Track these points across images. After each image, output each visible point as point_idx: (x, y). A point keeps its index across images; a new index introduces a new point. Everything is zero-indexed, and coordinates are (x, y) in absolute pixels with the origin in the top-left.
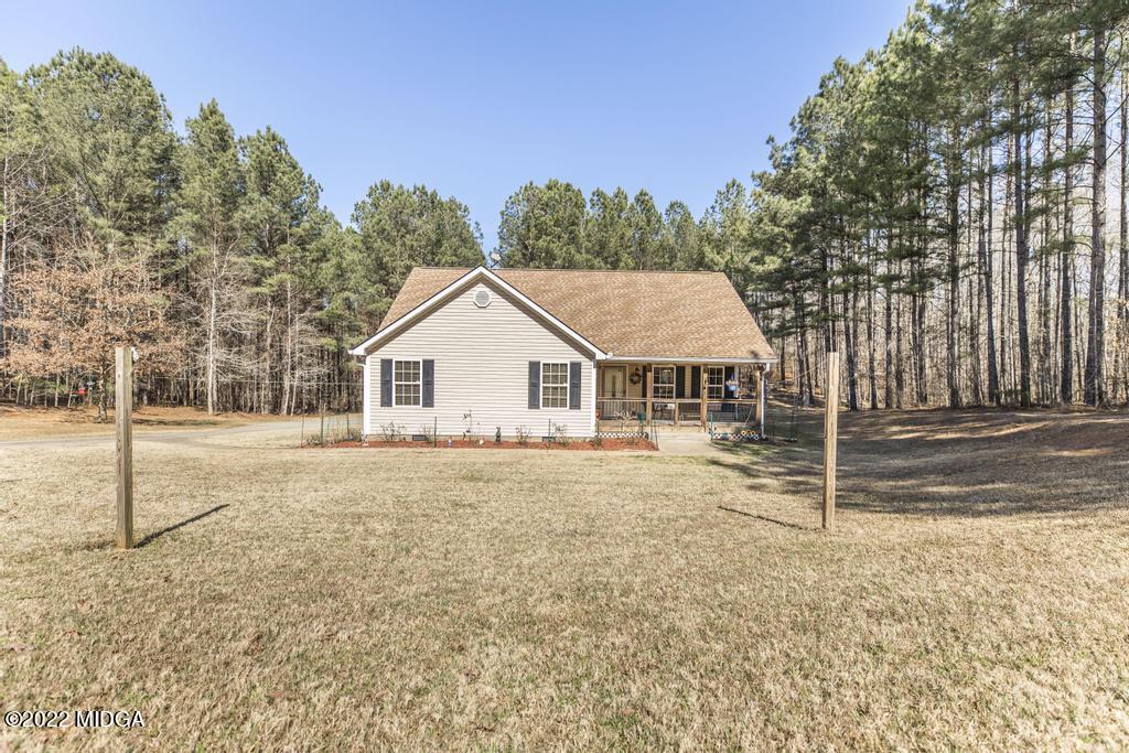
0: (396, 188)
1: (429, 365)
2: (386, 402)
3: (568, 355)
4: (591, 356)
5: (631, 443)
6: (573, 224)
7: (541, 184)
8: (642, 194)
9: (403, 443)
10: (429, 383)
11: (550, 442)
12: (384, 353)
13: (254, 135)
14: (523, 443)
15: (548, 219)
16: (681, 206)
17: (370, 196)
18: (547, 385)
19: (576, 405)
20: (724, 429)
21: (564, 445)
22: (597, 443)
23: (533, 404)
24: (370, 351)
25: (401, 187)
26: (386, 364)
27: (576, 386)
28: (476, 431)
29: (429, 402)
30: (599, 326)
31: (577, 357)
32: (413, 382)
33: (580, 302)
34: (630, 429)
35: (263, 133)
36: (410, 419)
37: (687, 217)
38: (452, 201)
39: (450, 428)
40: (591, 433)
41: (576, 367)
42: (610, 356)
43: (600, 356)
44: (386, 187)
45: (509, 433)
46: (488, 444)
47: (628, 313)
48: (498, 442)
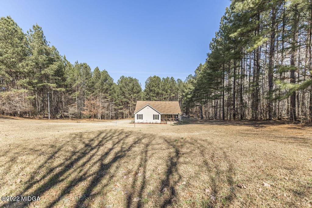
0: (125, 77)
1: (142, 115)
2: (137, 119)
3: (157, 114)
4: (160, 114)
5: (165, 123)
6: (159, 85)
7: (152, 76)
8: (172, 78)
9: (139, 123)
10: (142, 117)
11: (156, 123)
12: (137, 113)
13: (102, 71)
14: (153, 123)
15: (154, 84)
16: (180, 80)
17: (120, 79)
18: (155, 117)
19: (158, 119)
20: (175, 122)
21: (157, 123)
22: (161, 123)
23: (154, 119)
24: (136, 113)
25: (126, 77)
26: (137, 115)
27: (158, 117)
28: (148, 122)
29: (142, 119)
30: (161, 110)
31: (159, 114)
32: (141, 117)
33: (159, 106)
34: (165, 122)
35: (104, 70)
36: (140, 121)
37: (181, 81)
38: (135, 79)
39: (145, 122)
40: (160, 122)
41: (158, 115)
42: (162, 114)
43: (161, 114)
44: (123, 77)
45: (151, 122)
46: (149, 123)
47: (165, 108)
48: (150, 123)
